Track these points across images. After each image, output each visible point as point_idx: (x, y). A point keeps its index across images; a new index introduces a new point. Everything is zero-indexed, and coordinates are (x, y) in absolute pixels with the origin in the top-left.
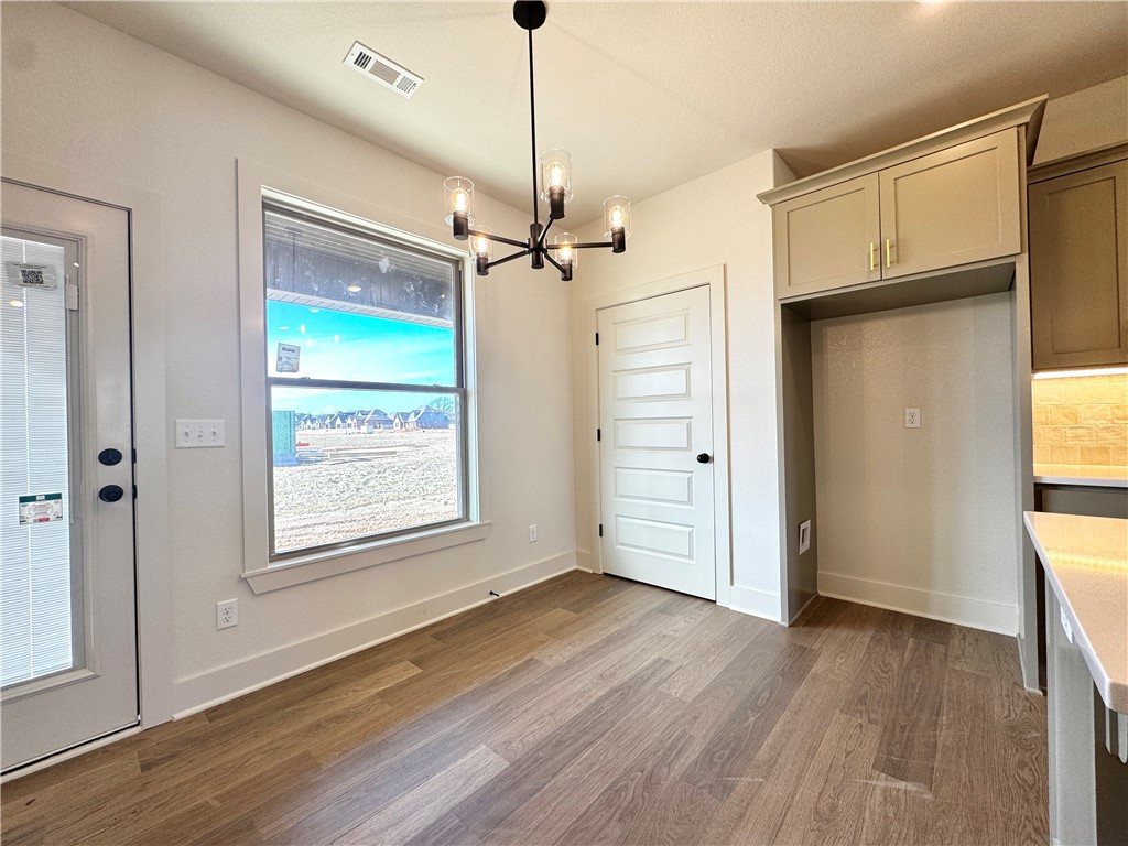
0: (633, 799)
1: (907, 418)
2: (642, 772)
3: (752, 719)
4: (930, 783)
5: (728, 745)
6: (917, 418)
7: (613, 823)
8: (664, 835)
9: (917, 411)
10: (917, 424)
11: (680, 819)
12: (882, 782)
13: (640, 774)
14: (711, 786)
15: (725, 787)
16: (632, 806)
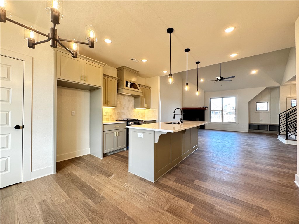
0: (98, 216)
1: (72, 113)
2: (89, 213)
3: (85, 188)
4: (113, 174)
5: (90, 194)
6: (74, 113)
7: (103, 221)
8: (110, 210)
9: (74, 112)
10: (74, 115)
11: (107, 207)
12: (111, 178)
13: (90, 214)
14: (101, 200)
15: (102, 198)
16: (99, 216)
